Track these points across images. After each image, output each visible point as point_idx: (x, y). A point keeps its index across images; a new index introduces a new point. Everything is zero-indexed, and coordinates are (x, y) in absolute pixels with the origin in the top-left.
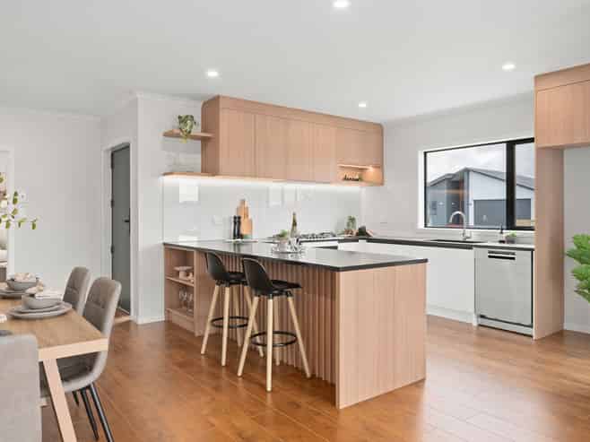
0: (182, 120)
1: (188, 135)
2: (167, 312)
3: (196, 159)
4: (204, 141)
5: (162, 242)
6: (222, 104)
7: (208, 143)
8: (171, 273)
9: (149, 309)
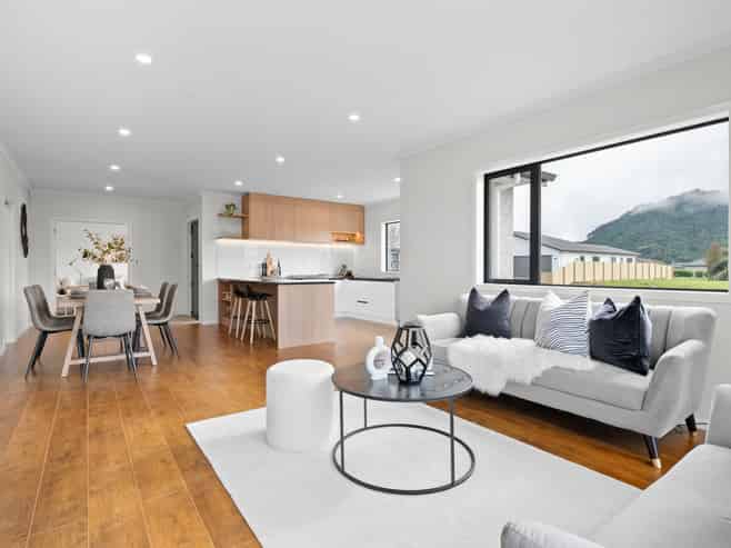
0: (227, 207)
1: (231, 215)
2: (220, 319)
3: (238, 229)
4: (243, 218)
5: (216, 277)
6: (252, 197)
7: (244, 219)
8: (221, 296)
9: (209, 316)
